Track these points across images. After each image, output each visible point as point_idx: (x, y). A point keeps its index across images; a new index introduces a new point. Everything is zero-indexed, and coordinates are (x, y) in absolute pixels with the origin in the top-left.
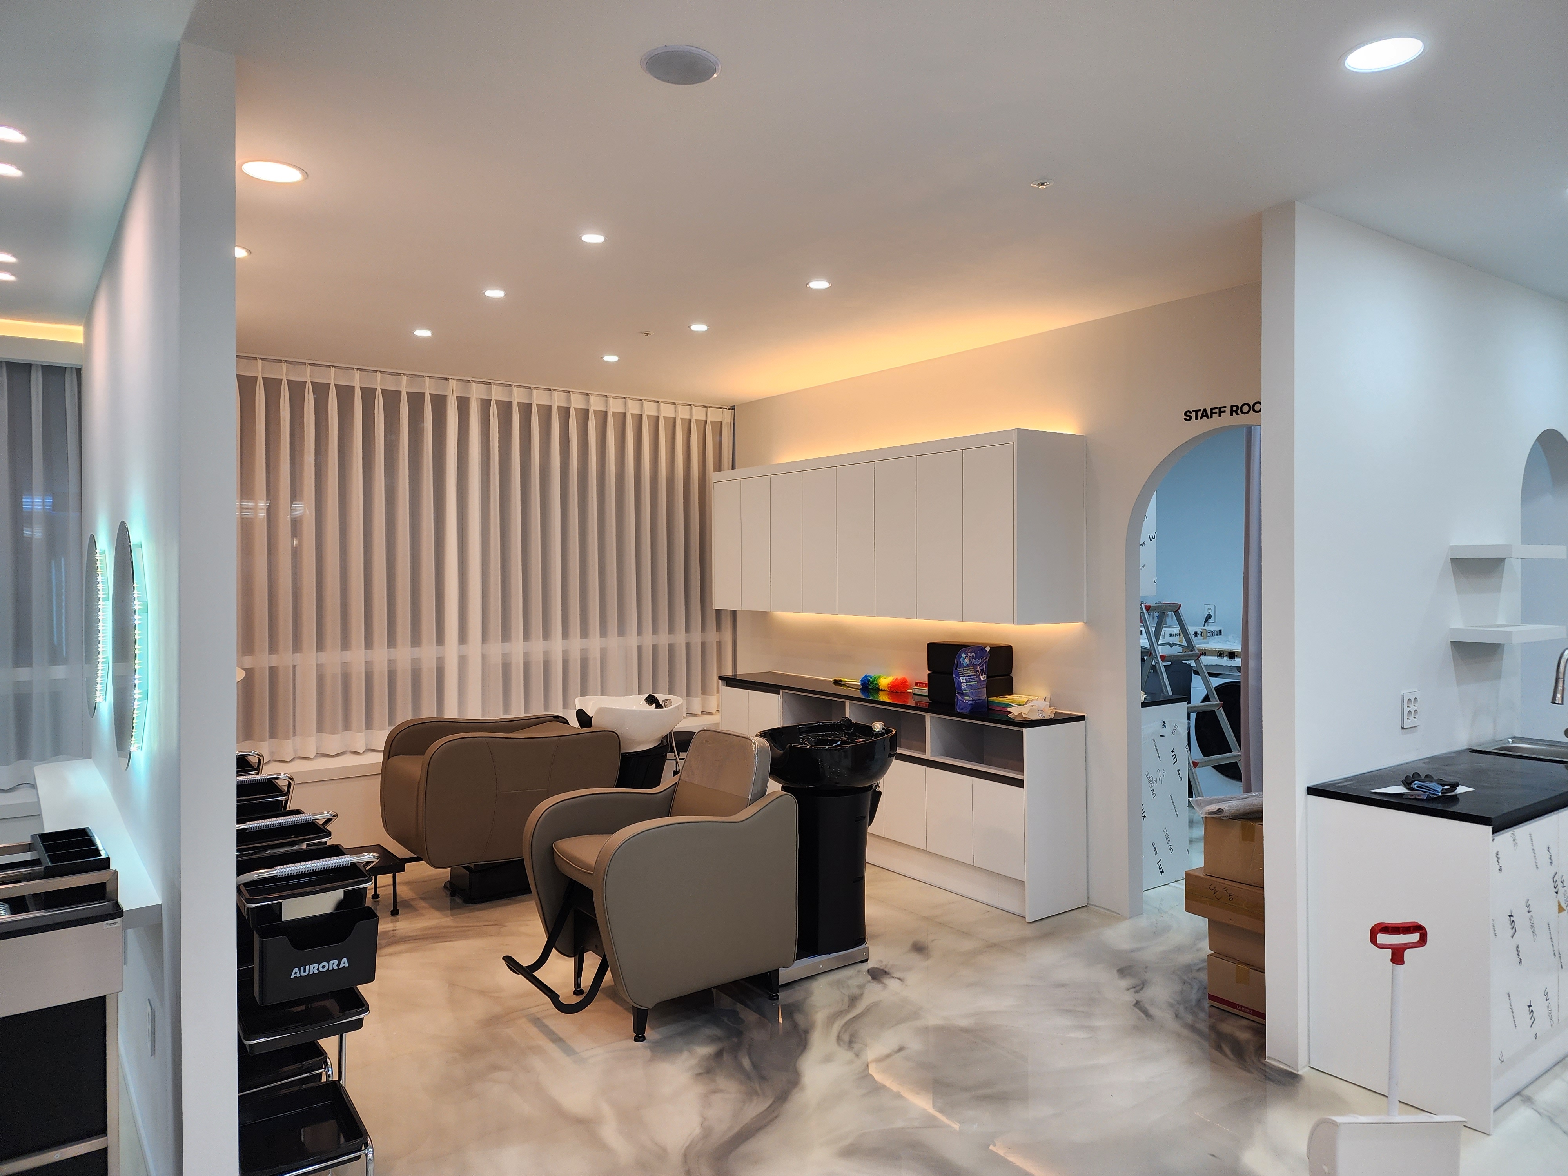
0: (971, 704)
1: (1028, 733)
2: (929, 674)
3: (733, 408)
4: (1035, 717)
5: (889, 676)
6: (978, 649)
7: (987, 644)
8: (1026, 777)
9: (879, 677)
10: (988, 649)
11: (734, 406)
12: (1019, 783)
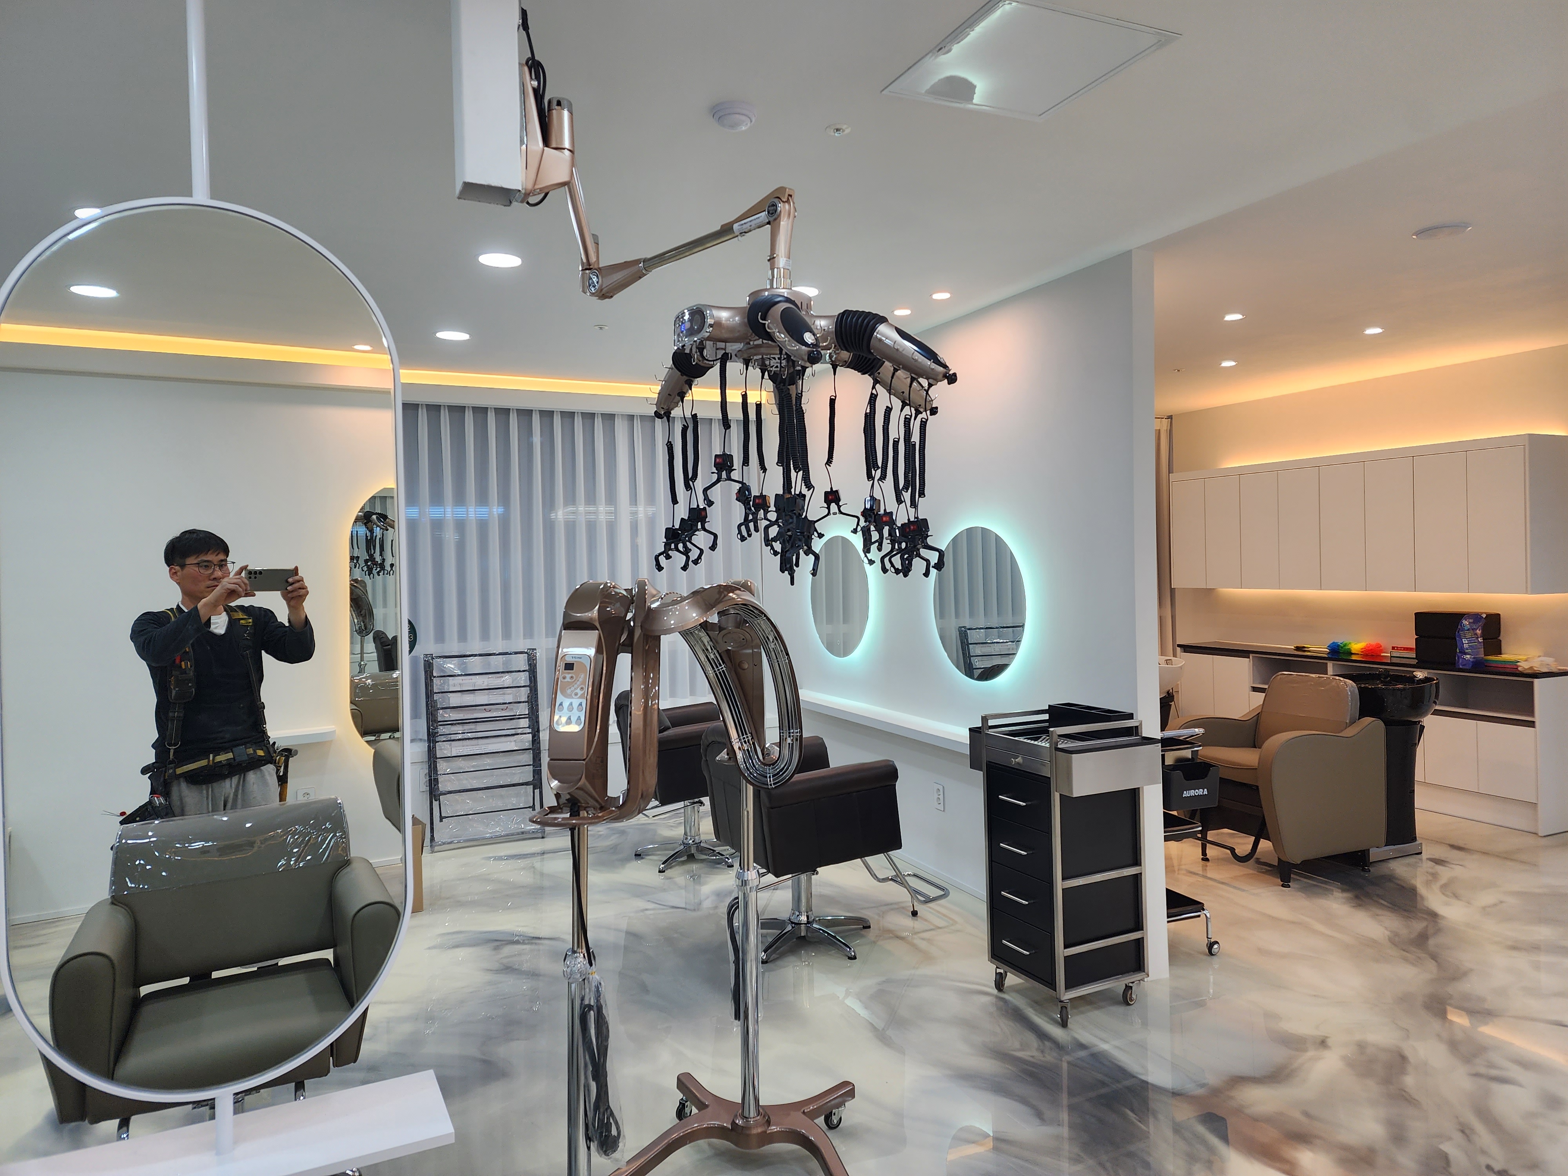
0: (1473, 662)
1: (1539, 684)
2: (1416, 639)
3: (1170, 417)
4: (1545, 670)
5: (1359, 642)
6: (1476, 617)
7: (1483, 611)
8: (1537, 719)
9: (1350, 643)
10: (1484, 616)
11: (1172, 416)
12: (1532, 724)
